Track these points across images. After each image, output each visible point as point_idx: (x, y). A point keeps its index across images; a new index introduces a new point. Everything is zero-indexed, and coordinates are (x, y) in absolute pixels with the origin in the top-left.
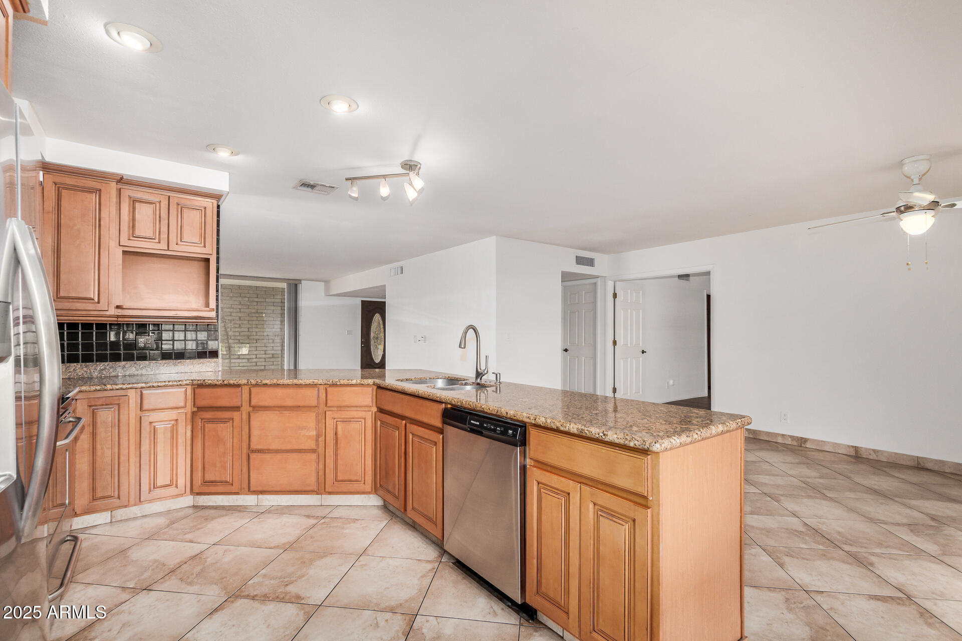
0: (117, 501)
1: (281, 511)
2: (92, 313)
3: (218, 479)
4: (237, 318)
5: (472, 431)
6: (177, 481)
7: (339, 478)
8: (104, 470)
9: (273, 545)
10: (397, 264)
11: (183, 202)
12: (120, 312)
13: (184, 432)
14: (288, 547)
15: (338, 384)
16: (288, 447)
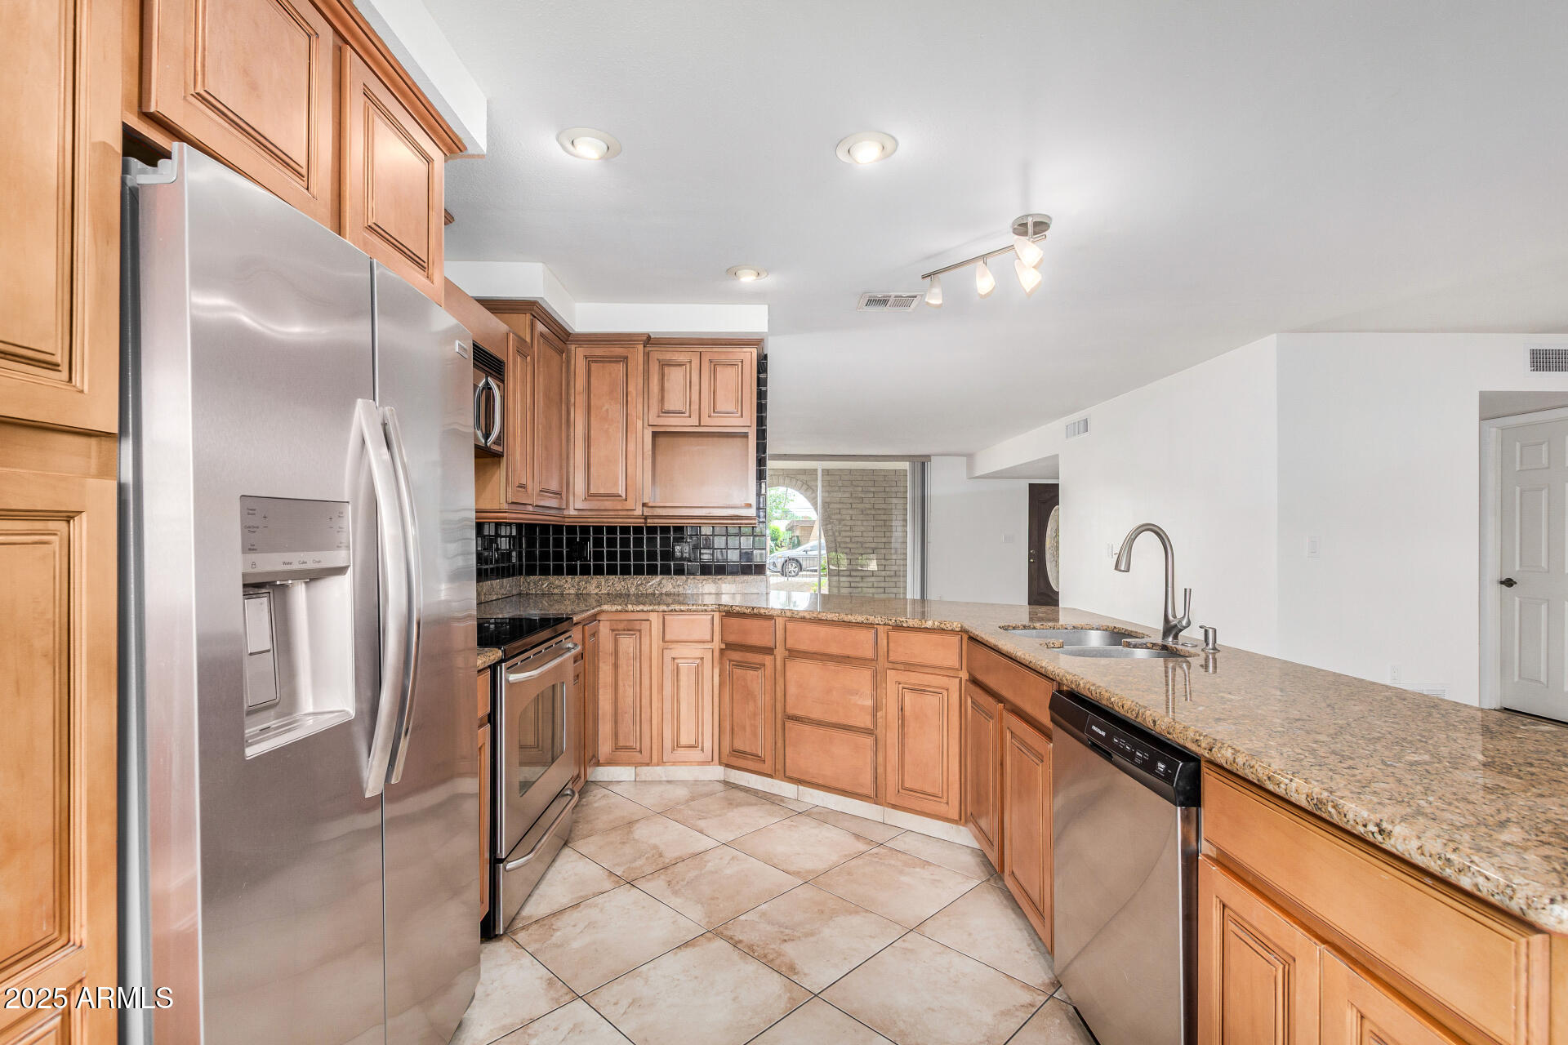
0: (638, 754)
1: (823, 817)
2: (621, 513)
3: (747, 749)
4: (848, 518)
5: (1094, 747)
6: (703, 743)
7: (907, 785)
8: (626, 713)
9: (793, 868)
10: (1077, 416)
11: (716, 357)
12: (647, 512)
13: (711, 676)
14: (812, 879)
15: (904, 625)
16: (833, 719)
